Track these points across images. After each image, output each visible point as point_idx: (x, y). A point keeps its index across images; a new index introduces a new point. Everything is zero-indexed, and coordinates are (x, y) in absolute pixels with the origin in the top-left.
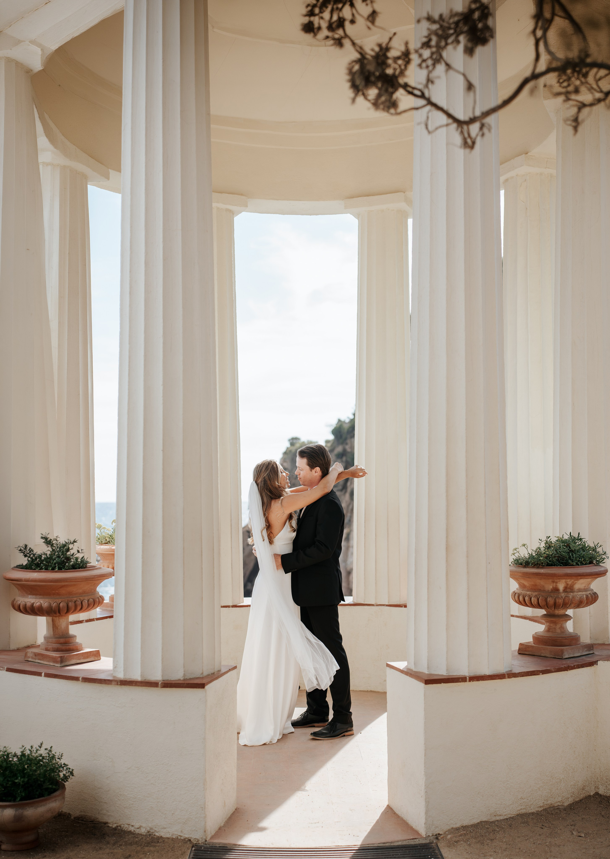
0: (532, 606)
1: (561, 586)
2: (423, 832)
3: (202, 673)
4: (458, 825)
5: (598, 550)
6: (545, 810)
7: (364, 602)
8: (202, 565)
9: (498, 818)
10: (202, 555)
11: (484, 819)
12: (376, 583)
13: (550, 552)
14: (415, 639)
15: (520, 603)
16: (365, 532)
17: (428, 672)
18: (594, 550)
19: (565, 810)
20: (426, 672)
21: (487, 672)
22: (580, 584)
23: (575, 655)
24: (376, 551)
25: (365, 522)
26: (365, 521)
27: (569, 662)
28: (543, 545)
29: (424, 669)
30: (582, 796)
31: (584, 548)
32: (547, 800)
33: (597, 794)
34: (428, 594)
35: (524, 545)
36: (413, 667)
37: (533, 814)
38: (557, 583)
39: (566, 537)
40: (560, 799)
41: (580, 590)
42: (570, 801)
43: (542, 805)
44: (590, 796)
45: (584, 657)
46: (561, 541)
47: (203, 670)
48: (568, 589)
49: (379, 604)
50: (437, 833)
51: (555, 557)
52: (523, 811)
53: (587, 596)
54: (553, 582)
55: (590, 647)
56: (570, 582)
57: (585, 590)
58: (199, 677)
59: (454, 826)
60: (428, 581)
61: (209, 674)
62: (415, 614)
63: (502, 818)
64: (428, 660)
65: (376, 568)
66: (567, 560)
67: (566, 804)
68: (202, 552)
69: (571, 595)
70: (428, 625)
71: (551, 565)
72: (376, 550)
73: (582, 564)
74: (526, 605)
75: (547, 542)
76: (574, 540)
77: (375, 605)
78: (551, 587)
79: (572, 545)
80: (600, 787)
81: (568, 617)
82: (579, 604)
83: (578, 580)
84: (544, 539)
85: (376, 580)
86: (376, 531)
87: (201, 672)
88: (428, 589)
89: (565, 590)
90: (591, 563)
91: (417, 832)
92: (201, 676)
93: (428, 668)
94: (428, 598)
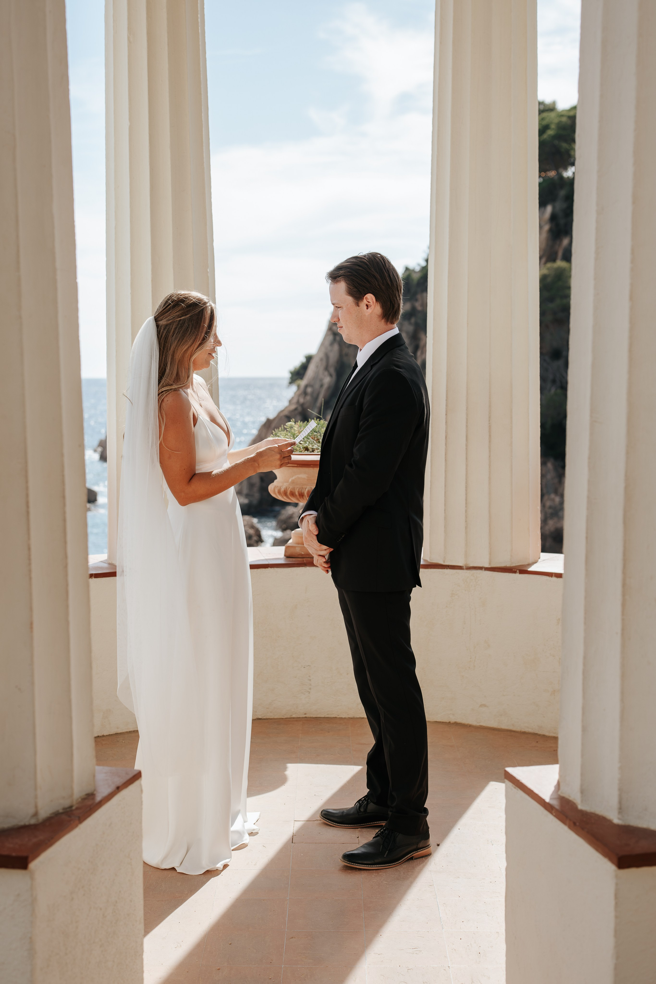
3: (36, 814)
7: (444, 562)
8: (29, 538)
10: (28, 513)
12: (466, 528)
16: (446, 432)
17: (619, 819)
24: (466, 469)
25: (446, 414)
26: (446, 411)
34: (623, 620)
36: (575, 796)
47: (36, 807)
49: (471, 565)
58: (27, 823)
60: (624, 585)
61: (58, 811)
62: (585, 665)
64: (620, 790)
65: (466, 500)
68: (28, 507)
70: (622, 700)
72: (467, 465)
77: (464, 567)
85: (466, 522)
86: (467, 431)
87: (32, 811)
88: (624, 605)
92: (33, 822)
93: (621, 810)
94: (623, 630)
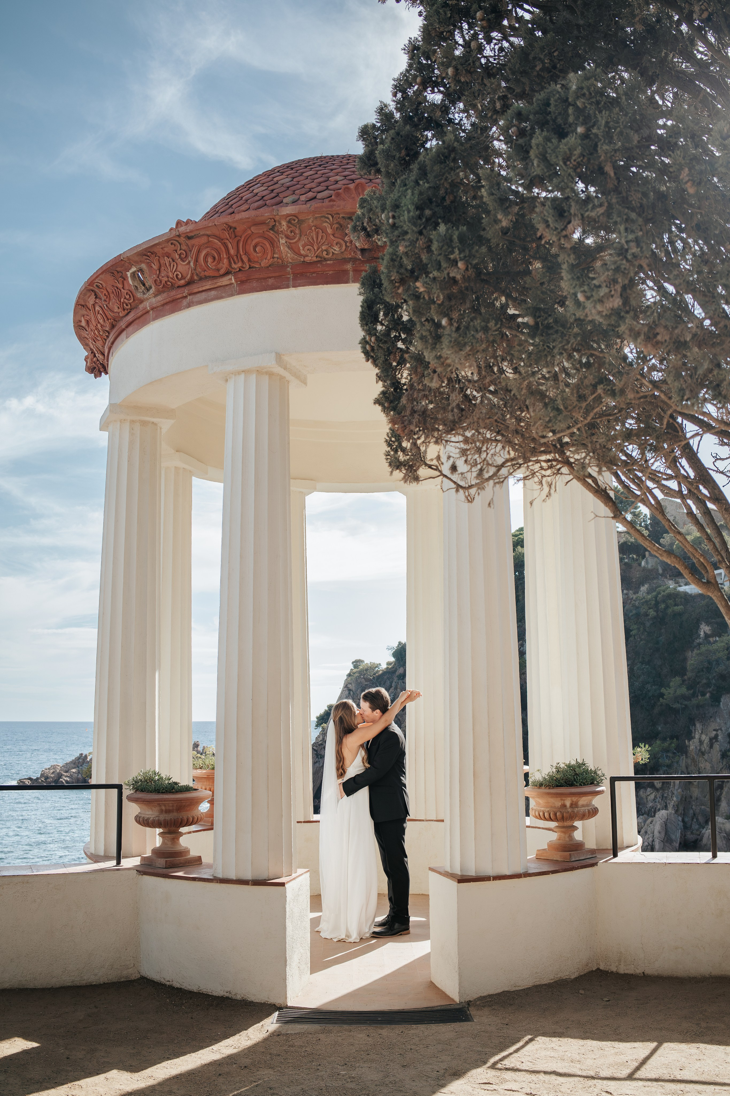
0: (545, 819)
1: (568, 803)
2: (457, 999)
4: (485, 994)
5: (599, 772)
6: (555, 982)
7: (416, 818)
9: (517, 989)
11: (506, 990)
12: (425, 804)
13: (558, 776)
14: (451, 847)
15: (536, 817)
16: (415, 758)
17: (461, 873)
18: (595, 773)
19: (571, 982)
20: (459, 873)
21: (508, 873)
22: (583, 801)
23: (580, 859)
25: (415, 750)
26: (415, 748)
27: (575, 864)
28: (554, 770)
29: (458, 871)
30: (586, 971)
31: (587, 771)
32: (557, 974)
33: (598, 969)
34: (460, 811)
35: (539, 770)
36: (448, 869)
37: (545, 985)
38: (564, 800)
39: (573, 763)
40: (568, 973)
41: (583, 806)
42: (576, 975)
43: (553, 978)
44: (592, 971)
45: (587, 860)
46: (569, 766)
48: (574, 805)
50: (469, 1000)
51: (562, 779)
52: (538, 983)
53: (589, 811)
54: (562, 800)
55: (593, 851)
56: (575, 799)
57: (587, 805)
59: (482, 995)
60: (460, 801)
62: (450, 827)
63: (520, 988)
64: (460, 863)
65: (425, 789)
66: (572, 782)
67: (573, 977)
69: (576, 810)
70: (461, 836)
71: (560, 786)
72: (425, 773)
73: (585, 784)
74: (541, 819)
75: (557, 768)
76: (580, 765)
77: (425, 820)
78: (560, 804)
79: (577, 770)
80: (601, 963)
81: (575, 828)
82: (583, 817)
83: (580, 797)
84: (555, 765)
85: (425, 798)
88: (460, 807)
89: (571, 805)
90: (592, 783)
91: (453, 1000)
93: (461, 870)
94: (460, 815)
